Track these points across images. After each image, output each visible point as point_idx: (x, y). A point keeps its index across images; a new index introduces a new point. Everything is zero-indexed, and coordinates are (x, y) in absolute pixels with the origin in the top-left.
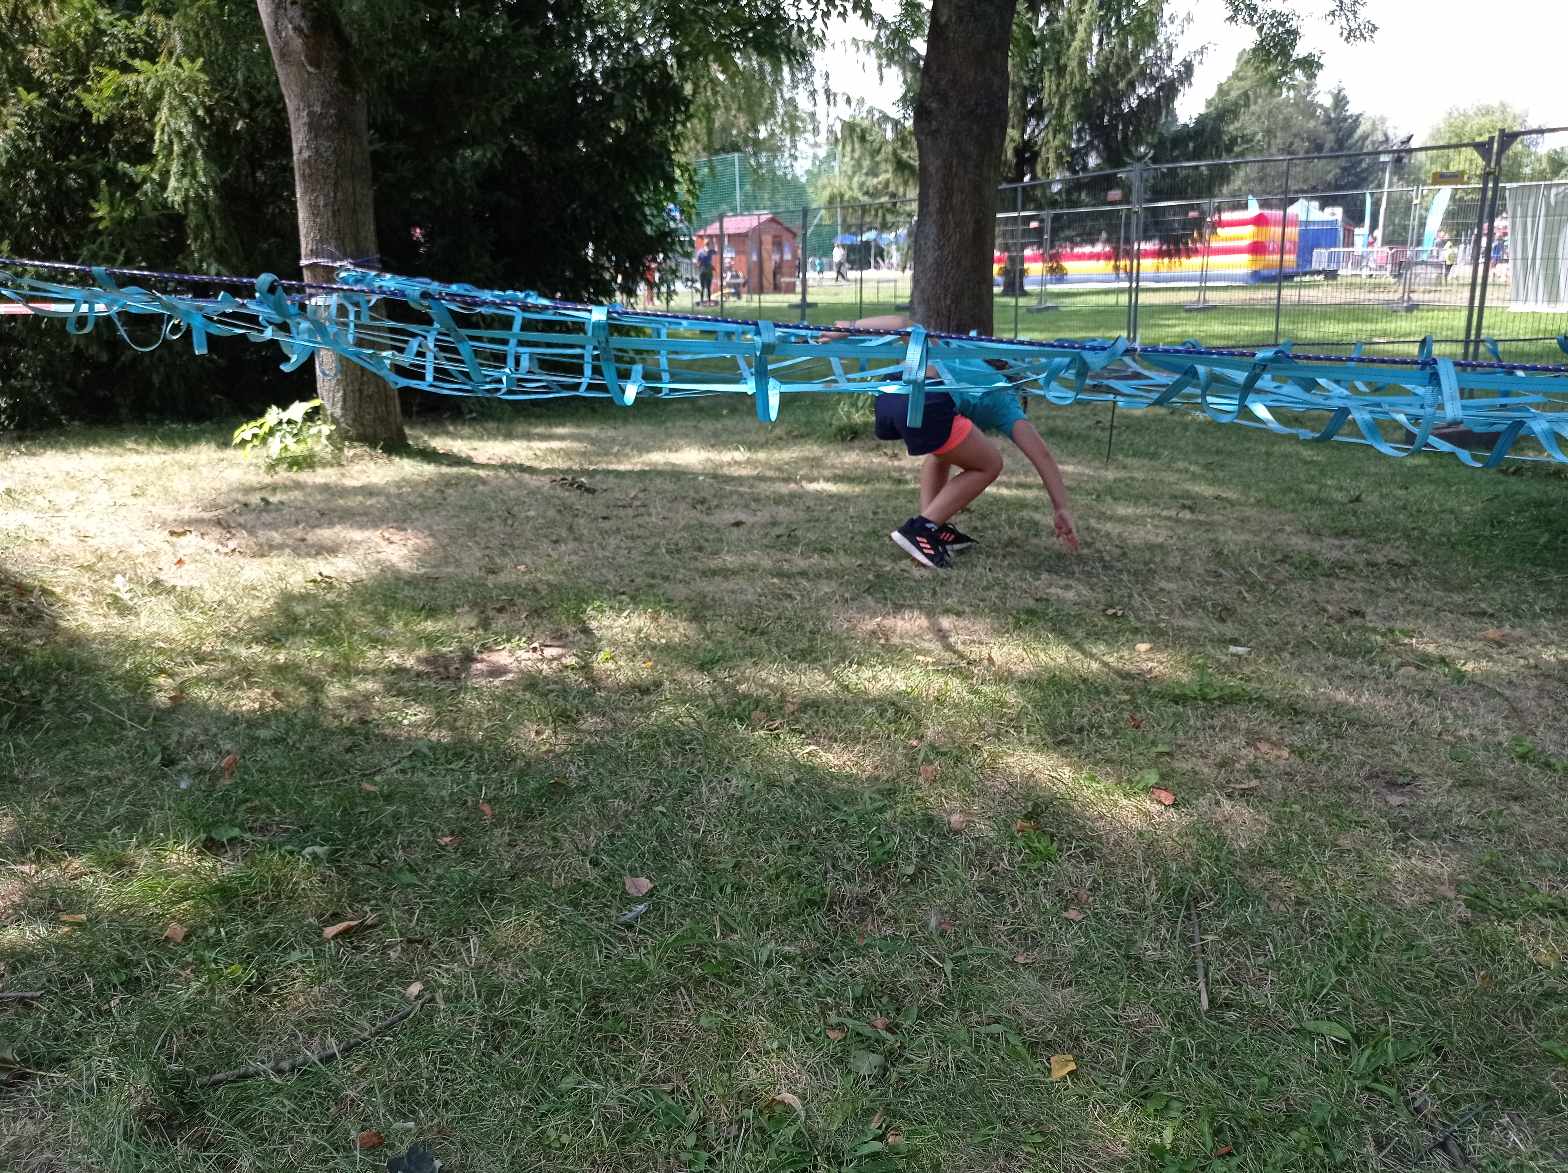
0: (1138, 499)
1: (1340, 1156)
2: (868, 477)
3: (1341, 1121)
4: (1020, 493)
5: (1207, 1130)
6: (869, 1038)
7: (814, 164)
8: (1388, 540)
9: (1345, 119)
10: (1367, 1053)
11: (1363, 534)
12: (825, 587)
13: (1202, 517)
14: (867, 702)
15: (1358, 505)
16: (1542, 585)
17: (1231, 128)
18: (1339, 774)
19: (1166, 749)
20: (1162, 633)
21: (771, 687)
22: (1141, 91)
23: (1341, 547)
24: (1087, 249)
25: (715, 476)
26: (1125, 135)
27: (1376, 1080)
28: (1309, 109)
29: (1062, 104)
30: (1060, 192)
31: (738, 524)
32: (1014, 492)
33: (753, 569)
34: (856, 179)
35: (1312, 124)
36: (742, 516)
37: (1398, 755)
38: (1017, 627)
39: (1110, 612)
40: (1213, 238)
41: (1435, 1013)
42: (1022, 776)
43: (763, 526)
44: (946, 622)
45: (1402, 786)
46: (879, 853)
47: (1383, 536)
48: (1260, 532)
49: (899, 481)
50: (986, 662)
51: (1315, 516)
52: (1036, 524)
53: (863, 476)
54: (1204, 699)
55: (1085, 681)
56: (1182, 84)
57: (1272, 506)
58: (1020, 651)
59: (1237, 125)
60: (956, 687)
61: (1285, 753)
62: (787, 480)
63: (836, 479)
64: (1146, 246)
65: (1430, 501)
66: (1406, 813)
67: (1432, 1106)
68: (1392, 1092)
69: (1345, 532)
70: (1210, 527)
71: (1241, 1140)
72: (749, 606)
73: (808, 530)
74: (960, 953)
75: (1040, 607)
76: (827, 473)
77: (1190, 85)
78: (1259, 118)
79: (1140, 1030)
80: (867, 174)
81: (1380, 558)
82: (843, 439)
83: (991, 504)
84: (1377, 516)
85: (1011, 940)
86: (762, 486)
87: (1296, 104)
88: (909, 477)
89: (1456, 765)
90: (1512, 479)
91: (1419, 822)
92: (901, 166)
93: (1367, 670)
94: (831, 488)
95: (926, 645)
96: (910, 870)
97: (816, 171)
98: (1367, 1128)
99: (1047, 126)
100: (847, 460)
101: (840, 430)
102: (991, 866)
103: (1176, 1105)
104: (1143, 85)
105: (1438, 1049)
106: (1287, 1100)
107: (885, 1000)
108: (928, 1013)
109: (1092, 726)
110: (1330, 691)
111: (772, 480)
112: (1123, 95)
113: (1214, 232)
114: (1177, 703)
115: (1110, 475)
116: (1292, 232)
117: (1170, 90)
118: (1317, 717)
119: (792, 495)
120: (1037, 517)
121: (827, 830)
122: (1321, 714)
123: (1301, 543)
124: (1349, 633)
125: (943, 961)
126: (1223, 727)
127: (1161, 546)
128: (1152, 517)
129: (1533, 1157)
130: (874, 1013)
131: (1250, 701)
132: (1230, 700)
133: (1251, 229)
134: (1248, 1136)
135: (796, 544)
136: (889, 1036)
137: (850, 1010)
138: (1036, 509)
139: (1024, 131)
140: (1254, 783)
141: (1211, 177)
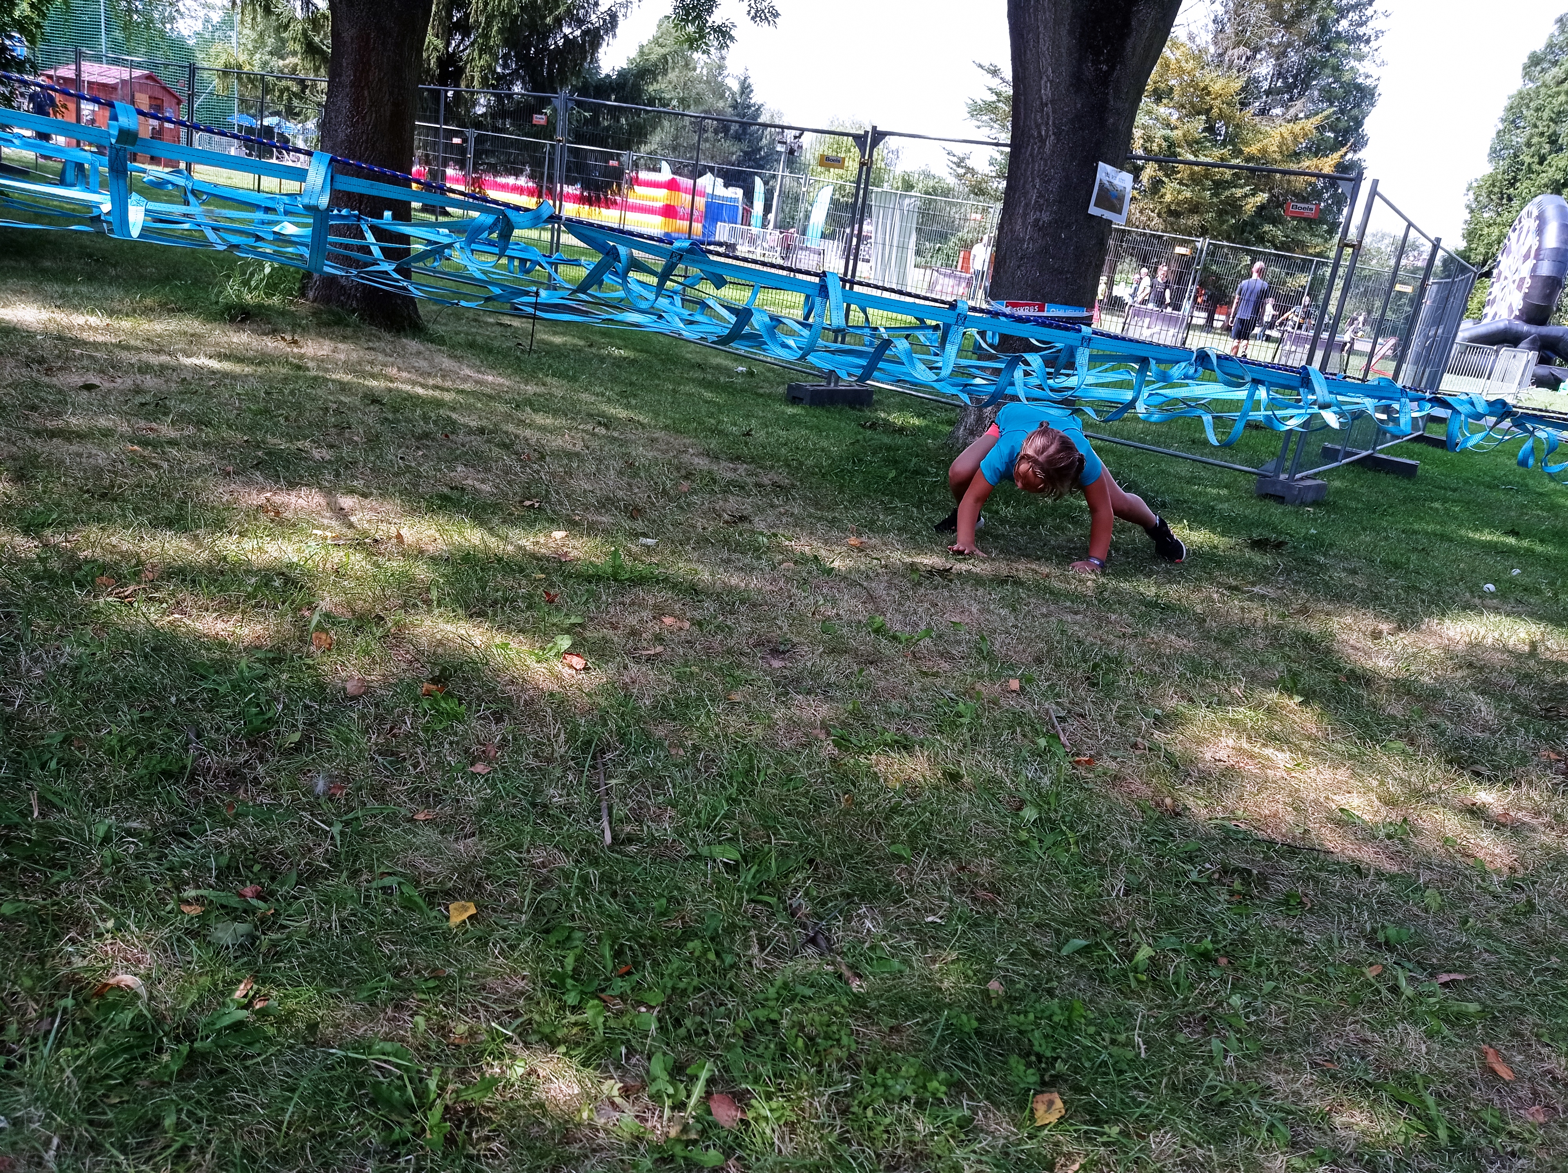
0: (556, 413)
1: (729, 959)
2: (262, 359)
3: (731, 929)
4: (437, 394)
5: (608, 953)
6: (236, 909)
7: (205, 28)
8: (772, 467)
9: (749, 107)
10: (753, 870)
11: (753, 460)
12: (201, 458)
13: (616, 434)
14: (247, 572)
15: (748, 439)
16: (889, 510)
17: (651, 88)
18: (731, 642)
19: (579, 620)
20: (575, 524)
21: (123, 554)
22: (567, 30)
23: (735, 470)
24: (511, 180)
25: (60, 338)
26: (550, 72)
27: (760, 893)
28: (719, 90)
29: (489, 24)
30: (483, 115)
31: (89, 387)
32: (431, 392)
33: (107, 433)
34: (258, 56)
35: (721, 104)
36: (96, 381)
37: (780, 628)
38: (430, 509)
39: (528, 503)
40: (631, 194)
41: (809, 833)
42: (430, 645)
43: (122, 392)
44: (347, 502)
45: (784, 652)
46: (257, 722)
47: (769, 463)
48: (667, 451)
49: (299, 367)
50: (394, 541)
51: (714, 444)
52: (454, 423)
53: (255, 358)
54: (616, 580)
55: (499, 560)
56: (607, 33)
57: (678, 431)
58: (432, 532)
59: (656, 86)
60: (357, 561)
61: (687, 625)
62: (158, 352)
63: (222, 357)
64: (569, 189)
65: (806, 441)
66: (787, 672)
67: (806, 908)
68: (773, 900)
69: (738, 458)
70: (624, 443)
71: (640, 958)
72: (98, 472)
73: (182, 401)
74: (351, 816)
75: (455, 494)
76: (210, 350)
77: (614, 36)
78: (675, 88)
79: (544, 871)
80: (271, 53)
81: (766, 481)
82: (232, 320)
83: (405, 399)
84: (764, 448)
85: (411, 799)
86: (124, 355)
87: (708, 82)
88: (310, 364)
89: (826, 637)
90: (869, 432)
91: (796, 681)
92: (311, 49)
93: (756, 564)
94: (214, 364)
95: (326, 521)
96: (296, 737)
97: (207, 36)
98: (753, 933)
99: (472, 44)
100: (235, 340)
101: (229, 308)
102: (392, 729)
103: (578, 934)
104: (570, 26)
105: (811, 861)
106: (683, 918)
107: (257, 868)
108: (311, 876)
109: (507, 600)
110: (725, 577)
111: (137, 349)
112: (550, 31)
113: (631, 187)
114: (590, 582)
115: (531, 389)
116: (700, 202)
117: (594, 38)
118: (714, 597)
119: (163, 367)
120: (454, 416)
121: (192, 700)
122: (719, 595)
123: (702, 463)
124: (741, 534)
125: (330, 825)
126: (633, 604)
127: (577, 454)
128: (570, 429)
129: (884, 938)
130: (243, 883)
131: (657, 582)
132: (639, 581)
133: (664, 192)
134: (646, 955)
135: (166, 414)
136: (261, 904)
137: (212, 881)
138: (454, 409)
139: (448, 44)
140: (659, 649)
141: (630, 133)
